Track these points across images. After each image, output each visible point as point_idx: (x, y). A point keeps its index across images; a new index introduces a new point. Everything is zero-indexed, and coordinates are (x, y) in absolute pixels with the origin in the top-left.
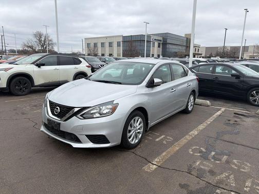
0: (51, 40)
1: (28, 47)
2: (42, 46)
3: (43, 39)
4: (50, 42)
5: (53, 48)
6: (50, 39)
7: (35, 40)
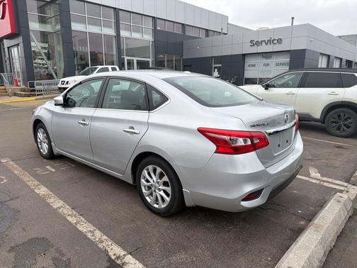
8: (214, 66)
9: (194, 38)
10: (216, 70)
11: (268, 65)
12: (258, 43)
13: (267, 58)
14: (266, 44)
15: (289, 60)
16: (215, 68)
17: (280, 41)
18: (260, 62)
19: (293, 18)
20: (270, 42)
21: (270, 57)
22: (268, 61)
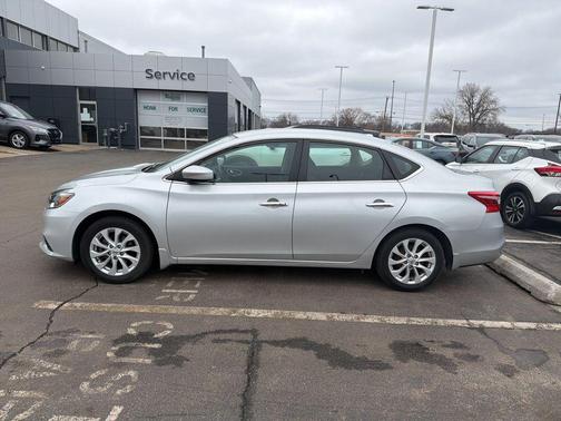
0: (493, 102)
1: (442, 117)
2: (472, 115)
3: (476, 100)
4: (492, 106)
5: (495, 118)
6: (492, 98)
7: (460, 102)
8: (80, 102)
9: (24, 47)
10: (85, 110)
11: (176, 109)
12: (158, 75)
13: (173, 99)
14: (172, 78)
15: (206, 104)
16: (83, 106)
17: (191, 77)
18: (162, 103)
19: (203, 47)
20: (177, 75)
21: (178, 99)
22: (175, 103)
